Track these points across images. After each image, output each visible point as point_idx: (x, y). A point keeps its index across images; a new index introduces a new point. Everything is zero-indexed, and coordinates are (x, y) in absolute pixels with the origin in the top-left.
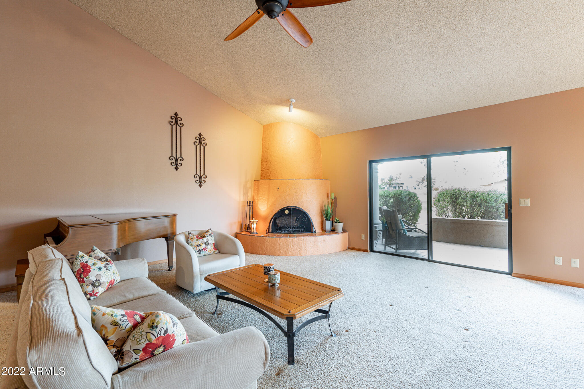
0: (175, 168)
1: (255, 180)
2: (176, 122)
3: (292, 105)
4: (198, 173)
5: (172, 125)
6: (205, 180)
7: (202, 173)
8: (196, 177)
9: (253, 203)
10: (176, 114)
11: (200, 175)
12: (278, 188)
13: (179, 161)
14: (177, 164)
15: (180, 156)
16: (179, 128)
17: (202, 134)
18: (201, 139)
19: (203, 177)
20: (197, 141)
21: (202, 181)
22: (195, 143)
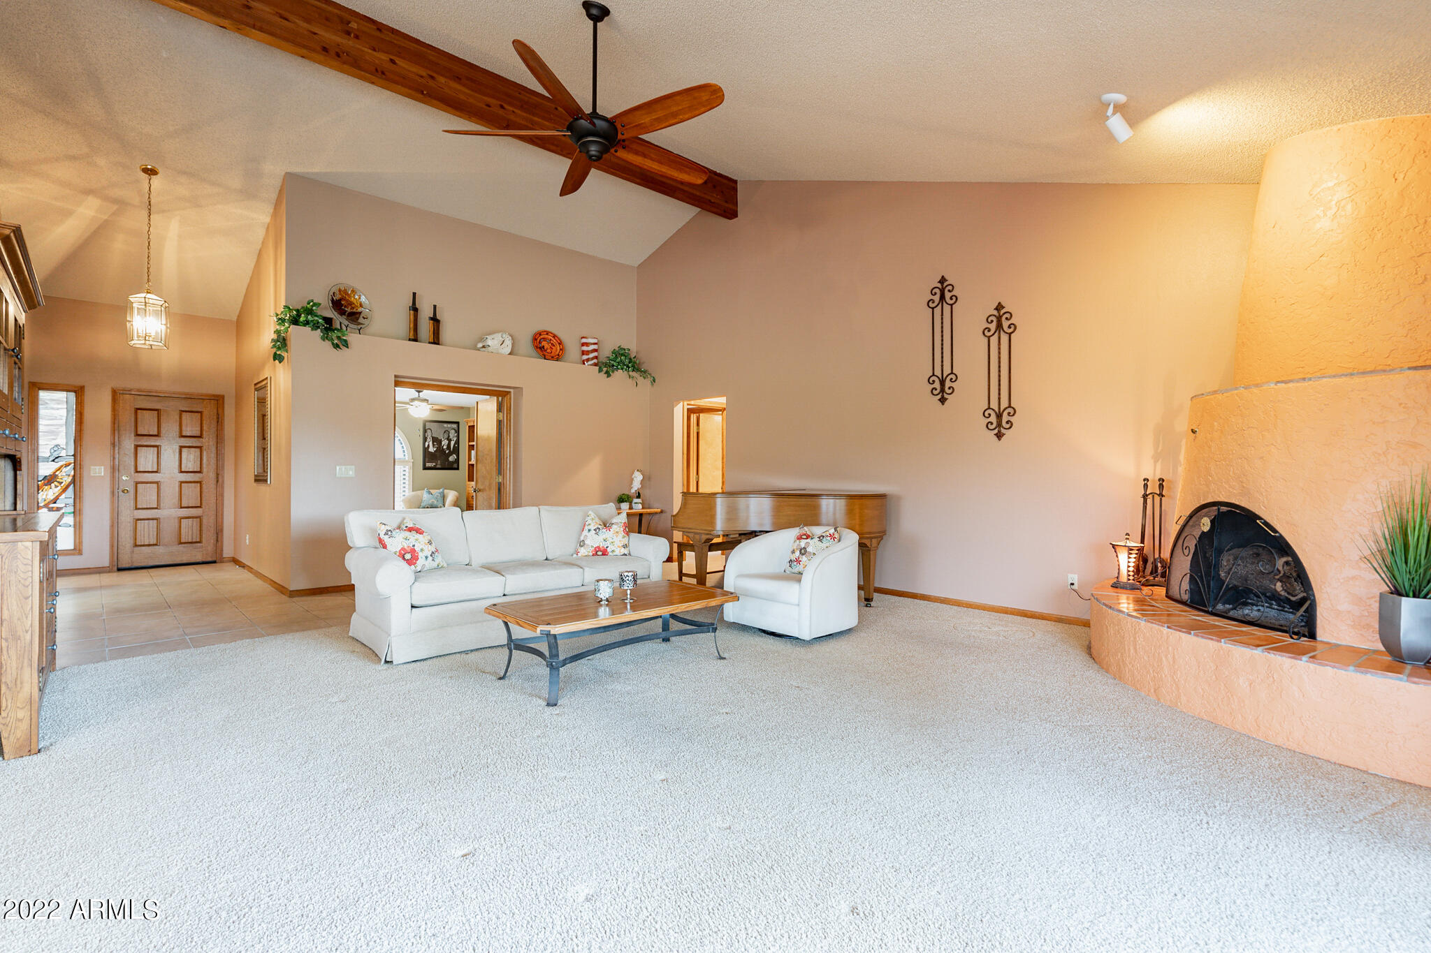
0: (940, 400)
1: (1192, 398)
2: (942, 297)
3: (1114, 113)
4: (994, 405)
5: (933, 308)
6: (1012, 419)
7: (1004, 404)
8: (986, 414)
9: (1161, 486)
10: (943, 280)
11: (997, 410)
12: (1194, 432)
13: (948, 384)
14: (942, 388)
15: (952, 373)
16: (947, 308)
17: (1003, 304)
18: (1001, 317)
19: (1005, 414)
20: (989, 326)
21: (1004, 424)
22: (986, 331)
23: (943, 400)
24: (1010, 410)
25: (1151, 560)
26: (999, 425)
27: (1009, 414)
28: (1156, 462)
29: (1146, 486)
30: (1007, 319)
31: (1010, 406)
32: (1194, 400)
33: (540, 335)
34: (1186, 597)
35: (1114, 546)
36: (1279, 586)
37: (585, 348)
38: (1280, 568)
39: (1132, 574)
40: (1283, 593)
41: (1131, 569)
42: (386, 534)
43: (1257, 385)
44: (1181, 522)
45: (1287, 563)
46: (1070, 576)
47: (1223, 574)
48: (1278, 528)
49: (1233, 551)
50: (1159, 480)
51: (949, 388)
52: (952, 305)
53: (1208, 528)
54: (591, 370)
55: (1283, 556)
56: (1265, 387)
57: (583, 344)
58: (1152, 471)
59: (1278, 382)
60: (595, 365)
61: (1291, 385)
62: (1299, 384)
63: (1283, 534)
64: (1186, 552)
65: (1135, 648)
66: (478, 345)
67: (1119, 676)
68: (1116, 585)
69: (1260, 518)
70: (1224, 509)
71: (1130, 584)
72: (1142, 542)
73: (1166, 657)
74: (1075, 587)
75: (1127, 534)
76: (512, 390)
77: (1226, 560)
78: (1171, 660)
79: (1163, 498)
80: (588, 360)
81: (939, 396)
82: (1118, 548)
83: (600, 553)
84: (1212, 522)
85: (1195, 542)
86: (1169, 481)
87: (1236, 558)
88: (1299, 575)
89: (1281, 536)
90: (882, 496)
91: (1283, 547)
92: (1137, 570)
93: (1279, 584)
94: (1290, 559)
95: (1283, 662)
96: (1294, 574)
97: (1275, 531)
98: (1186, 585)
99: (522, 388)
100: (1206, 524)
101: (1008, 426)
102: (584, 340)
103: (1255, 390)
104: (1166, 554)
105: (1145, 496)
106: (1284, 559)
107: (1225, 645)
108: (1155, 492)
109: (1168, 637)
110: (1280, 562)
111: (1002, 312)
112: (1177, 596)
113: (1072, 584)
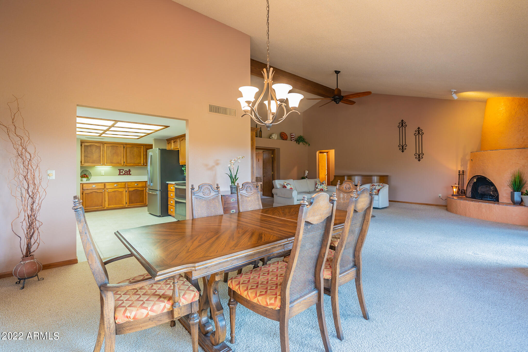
0: (402, 151)
1: (471, 152)
2: (402, 125)
3: (454, 93)
4: (418, 152)
5: (400, 128)
6: (423, 156)
7: (420, 152)
8: (415, 155)
9: (463, 172)
10: (402, 121)
11: (418, 154)
12: (472, 160)
13: (404, 147)
14: (403, 149)
15: (405, 144)
16: (404, 128)
17: (420, 127)
18: (419, 131)
19: (421, 155)
20: (416, 133)
21: (420, 157)
22: (415, 134)
23: (403, 151)
24: (422, 154)
25: (461, 190)
26: (419, 157)
27: (422, 155)
28: (461, 166)
29: (459, 172)
30: (421, 131)
31: (422, 153)
32: (472, 153)
33: (282, 133)
34: (470, 197)
35: (452, 186)
36: (491, 193)
37: (292, 136)
38: (492, 189)
39: (457, 193)
40: (492, 194)
41: (457, 191)
42: (286, 185)
43: (486, 151)
44: (469, 180)
45: (493, 188)
46: (439, 194)
47: (479, 191)
48: (491, 180)
49: (481, 186)
50: (463, 171)
51: (405, 148)
52: (405, 127)
53: (476, 181)
54: (294, 143)
55: (492, 186)
56: (488, 151)
57: (292, 135)
58: (460, 168)
59: (491, 150)
60: (295, 141)
61: (493, 151)
62: (495, 151)
63: (492, 181)
64: (470, 186)
65: (460, 206)
66: (270, 137)
67: (456, 213)
68: (453, 195)
69: (487, 178)
70: (479, 177)
71: (457, 195)
72: (459, 185)
73: (467, 207)
74: (441, 197)
75: (455, 184)
76: (276, 149)
77: (480, 188)
78: (468, 208)
79: (464, 175)
80: (293, 140)
81: (402, 150)
82: (453, 187)
83: (321, 190)
84: (476, 180)
85: (472, 184)
86: (465, 171)
87: (482, 188)
88: (496, 190)
89: (492, 182)
90: (387, 176)
91: (492, 184)
92: (458, 192)
93: (491, 192)
94: (494, 187)
95: (492, 205)
96: (495, 190)
97: (490, 181)
98: (470, 194)
99: (280, 148)
100: (475, 180)
101: (421, 158)
102: (292, 134)
103: (486, 152)
104: (465, 188)
105: (459, 175)
106: (493, 187)
107: (480, 203)
108: (461, 174)
109: (468, 203)
110: (492, 188)
111: (420, 129)
112: (469, 197)
113: (440, 197)
